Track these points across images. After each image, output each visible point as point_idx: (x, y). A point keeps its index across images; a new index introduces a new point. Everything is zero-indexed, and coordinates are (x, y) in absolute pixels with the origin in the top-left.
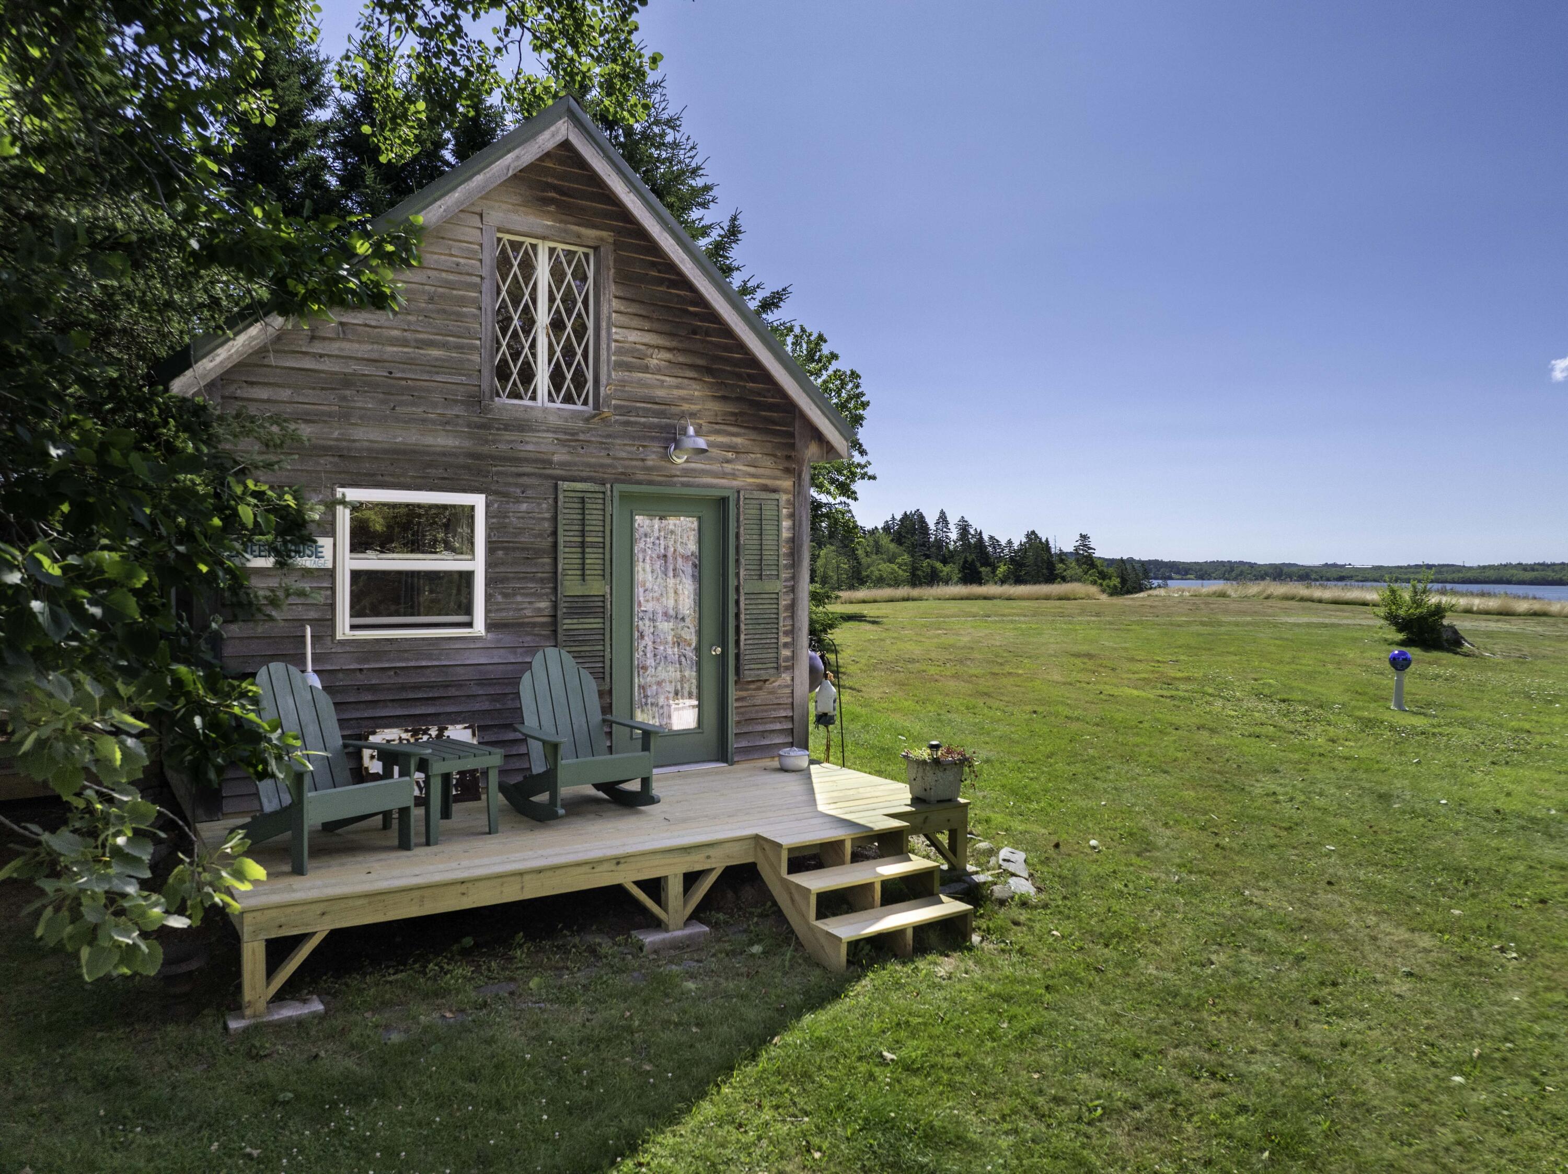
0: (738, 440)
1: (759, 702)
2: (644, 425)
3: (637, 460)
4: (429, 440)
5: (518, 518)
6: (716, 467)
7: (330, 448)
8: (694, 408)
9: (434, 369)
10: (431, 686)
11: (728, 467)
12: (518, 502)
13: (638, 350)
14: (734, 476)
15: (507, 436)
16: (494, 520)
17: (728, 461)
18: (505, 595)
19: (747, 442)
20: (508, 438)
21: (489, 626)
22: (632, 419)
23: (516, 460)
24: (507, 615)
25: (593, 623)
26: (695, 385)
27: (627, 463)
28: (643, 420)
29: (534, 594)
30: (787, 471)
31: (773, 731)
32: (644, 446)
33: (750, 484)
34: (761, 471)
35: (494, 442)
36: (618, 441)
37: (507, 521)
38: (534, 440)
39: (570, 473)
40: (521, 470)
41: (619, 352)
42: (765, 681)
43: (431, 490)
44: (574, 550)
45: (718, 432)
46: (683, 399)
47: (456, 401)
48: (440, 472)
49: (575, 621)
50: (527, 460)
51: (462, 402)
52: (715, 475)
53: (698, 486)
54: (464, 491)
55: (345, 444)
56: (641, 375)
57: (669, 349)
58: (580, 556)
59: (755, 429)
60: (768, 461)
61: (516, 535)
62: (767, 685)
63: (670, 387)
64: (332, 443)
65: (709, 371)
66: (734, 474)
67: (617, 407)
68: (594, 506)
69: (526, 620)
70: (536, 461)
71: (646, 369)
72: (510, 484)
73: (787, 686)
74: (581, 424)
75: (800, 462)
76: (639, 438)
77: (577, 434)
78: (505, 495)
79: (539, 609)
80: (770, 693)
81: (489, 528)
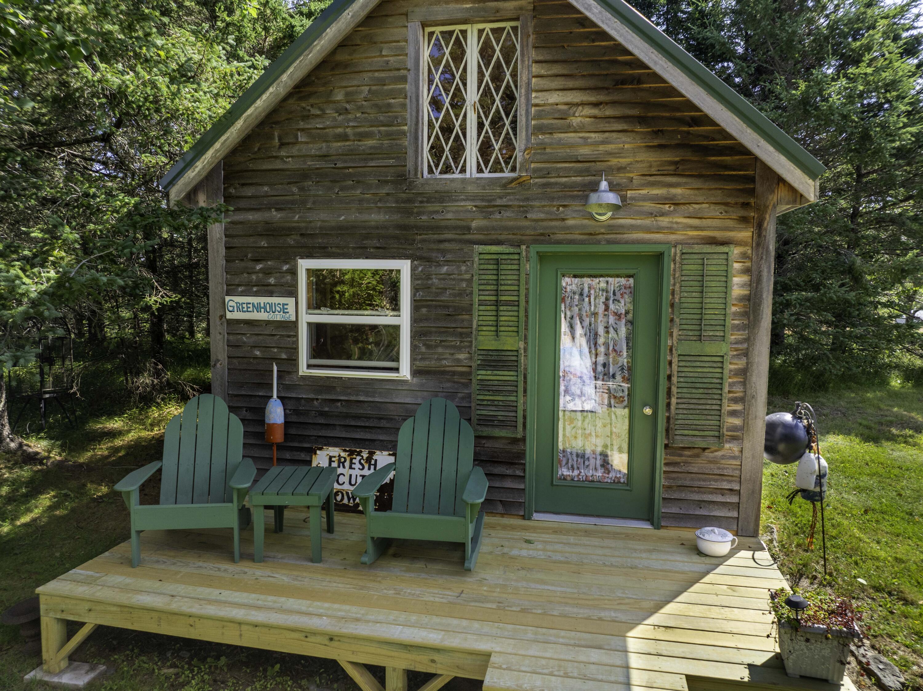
0: (678, 191)
1: (695, 470)
2: (565, 185)
3: (556, 220)
4: (365, 217)
5: (440, 279)
6: (648, 222)
7: (294, 228)
8: (623, 161)
9: (369, 156)
10: (368, 417)
11: (664, 221)
12: (440, 265)
13: (559, 111)
14: (671, 230)
15: (431, 207)
16: (419, 282)
17: (662, 214)
18: (428, 347)
19: (688, 192)
20: (431, 209)
21: (415, 372)
22: (553, 180)
23: (437, 228)
24: (432, 364)
25: (506, 375)
26: (623, 137)
27: (545, 224)
28: (564, 180)
29: (454, 347)
30: (744, 220)
31: (713, 502)
32: (564, 206)
33: (692, 238)
34: (705, 222)
35: (419, 214)
36: (537, 203)
37: (430, 282)
38: (454, 209)
39: (489, 237)
40: (442, 237)
41: (538, 116)
42: (704, 449)
43: (367, 258)
44: (489, 308)
45: (653, 185)
46: (610, 154)
47: (387, 182)
48: (375, 243)
49: (489, 372)
50: (447, 228)
51: (392, 182)
52: (648, 230)
53: (627, 243)
54: (393, 257)
55: (303, 225)
56: (562, 135)
57: (596, 105)
58: (494, 313)
59: (699, 176)
60: (716, 211)
61: (437, 294)
62: (706, 453)
63: (597, 143)
64: (294, 225)
65: (641, 120)
66: (671, 228)
67: (535, 170)
68: (510, 267)
69: (447, 369)
70: (455, 228)
71: (568, 129)
72: (431, 250)
73: (734, 458)
74: (498, 190)
75: (761, 210)
76: (559, 198)
77: (494, 200)
78: (428, 260)
79: (458, 360)
80: (710, 462)
81: (415, 289)
